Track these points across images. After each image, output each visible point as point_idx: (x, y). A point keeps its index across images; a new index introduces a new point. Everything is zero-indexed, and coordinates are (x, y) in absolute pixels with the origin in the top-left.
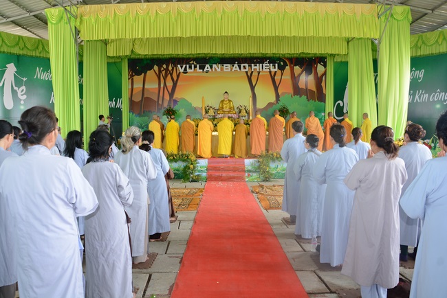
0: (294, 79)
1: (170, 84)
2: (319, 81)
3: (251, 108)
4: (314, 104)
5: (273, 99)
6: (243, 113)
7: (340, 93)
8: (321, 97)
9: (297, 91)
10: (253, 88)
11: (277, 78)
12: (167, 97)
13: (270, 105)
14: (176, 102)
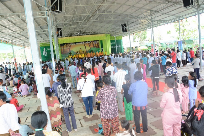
0: (93, 44)
1: (69, 47)
2: (98, 44)
3: (85, 51)
4: (97, 49)
5: (89, 49)
6: (84, 52)
7: (102, 47)
8: (99, 47)
9: (94, 47)
10: (85, 47)
11: (90, 44)
12: (69, 50)
13: (89, 50)
14: (70, 51)
